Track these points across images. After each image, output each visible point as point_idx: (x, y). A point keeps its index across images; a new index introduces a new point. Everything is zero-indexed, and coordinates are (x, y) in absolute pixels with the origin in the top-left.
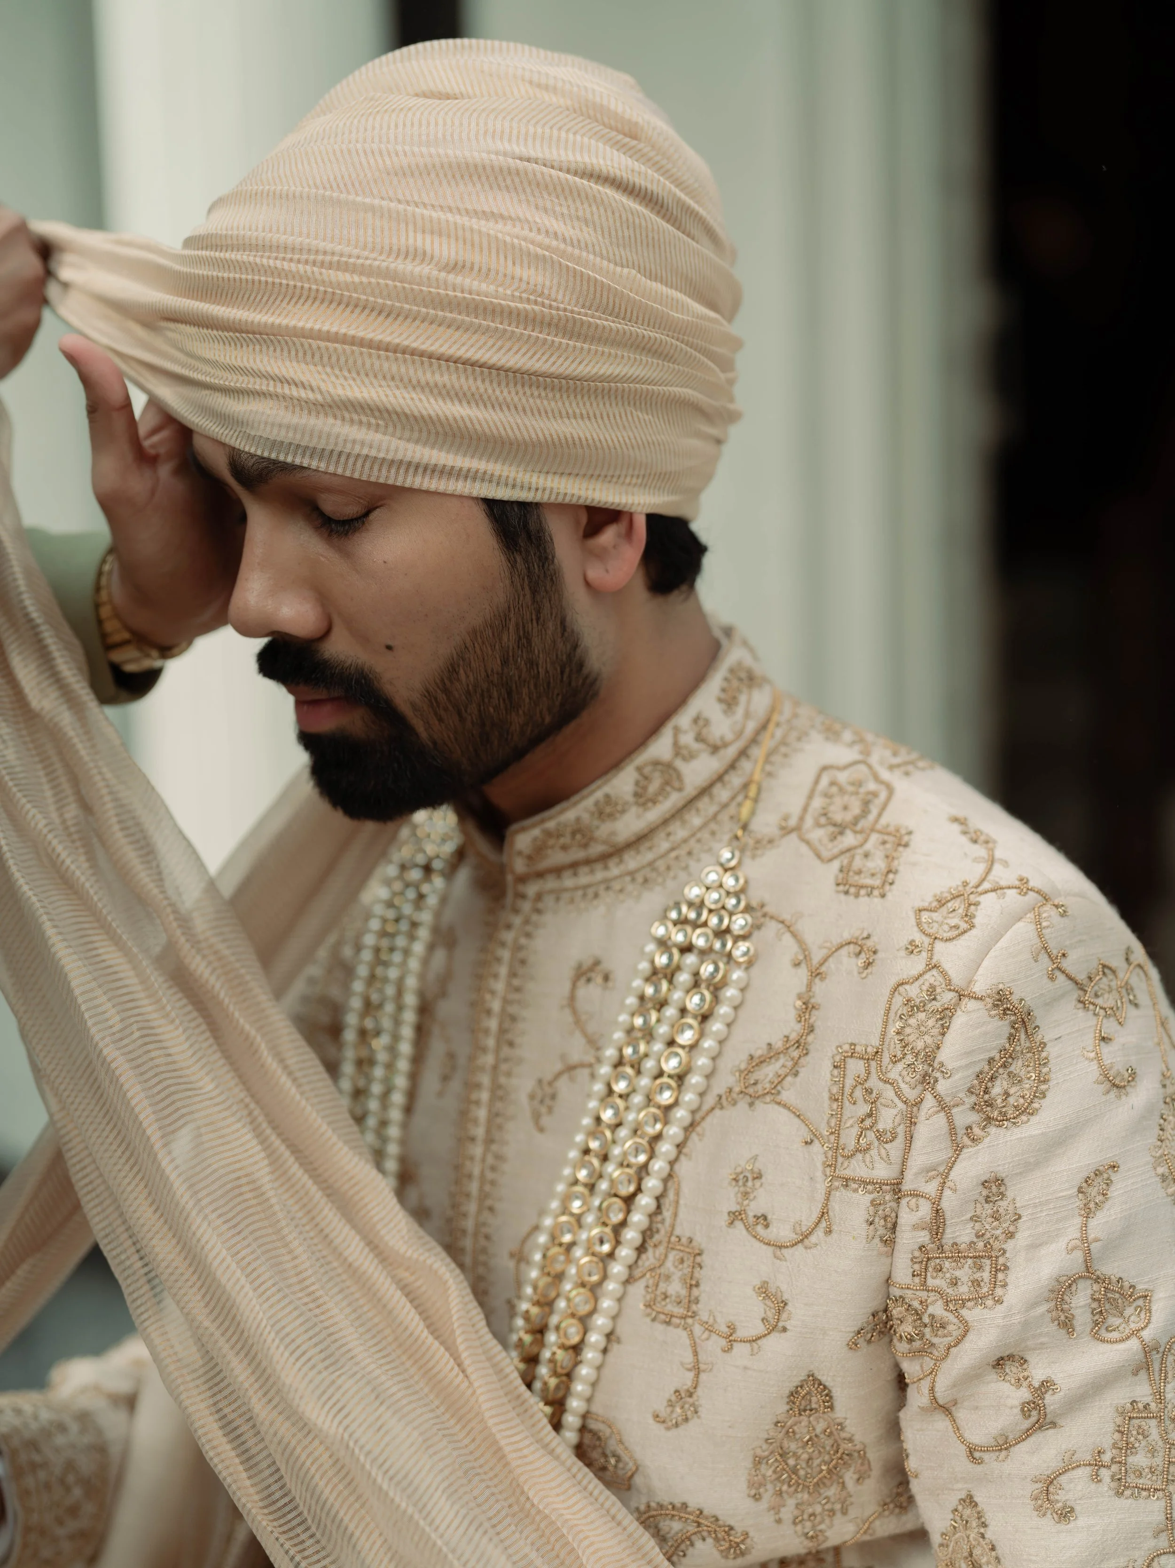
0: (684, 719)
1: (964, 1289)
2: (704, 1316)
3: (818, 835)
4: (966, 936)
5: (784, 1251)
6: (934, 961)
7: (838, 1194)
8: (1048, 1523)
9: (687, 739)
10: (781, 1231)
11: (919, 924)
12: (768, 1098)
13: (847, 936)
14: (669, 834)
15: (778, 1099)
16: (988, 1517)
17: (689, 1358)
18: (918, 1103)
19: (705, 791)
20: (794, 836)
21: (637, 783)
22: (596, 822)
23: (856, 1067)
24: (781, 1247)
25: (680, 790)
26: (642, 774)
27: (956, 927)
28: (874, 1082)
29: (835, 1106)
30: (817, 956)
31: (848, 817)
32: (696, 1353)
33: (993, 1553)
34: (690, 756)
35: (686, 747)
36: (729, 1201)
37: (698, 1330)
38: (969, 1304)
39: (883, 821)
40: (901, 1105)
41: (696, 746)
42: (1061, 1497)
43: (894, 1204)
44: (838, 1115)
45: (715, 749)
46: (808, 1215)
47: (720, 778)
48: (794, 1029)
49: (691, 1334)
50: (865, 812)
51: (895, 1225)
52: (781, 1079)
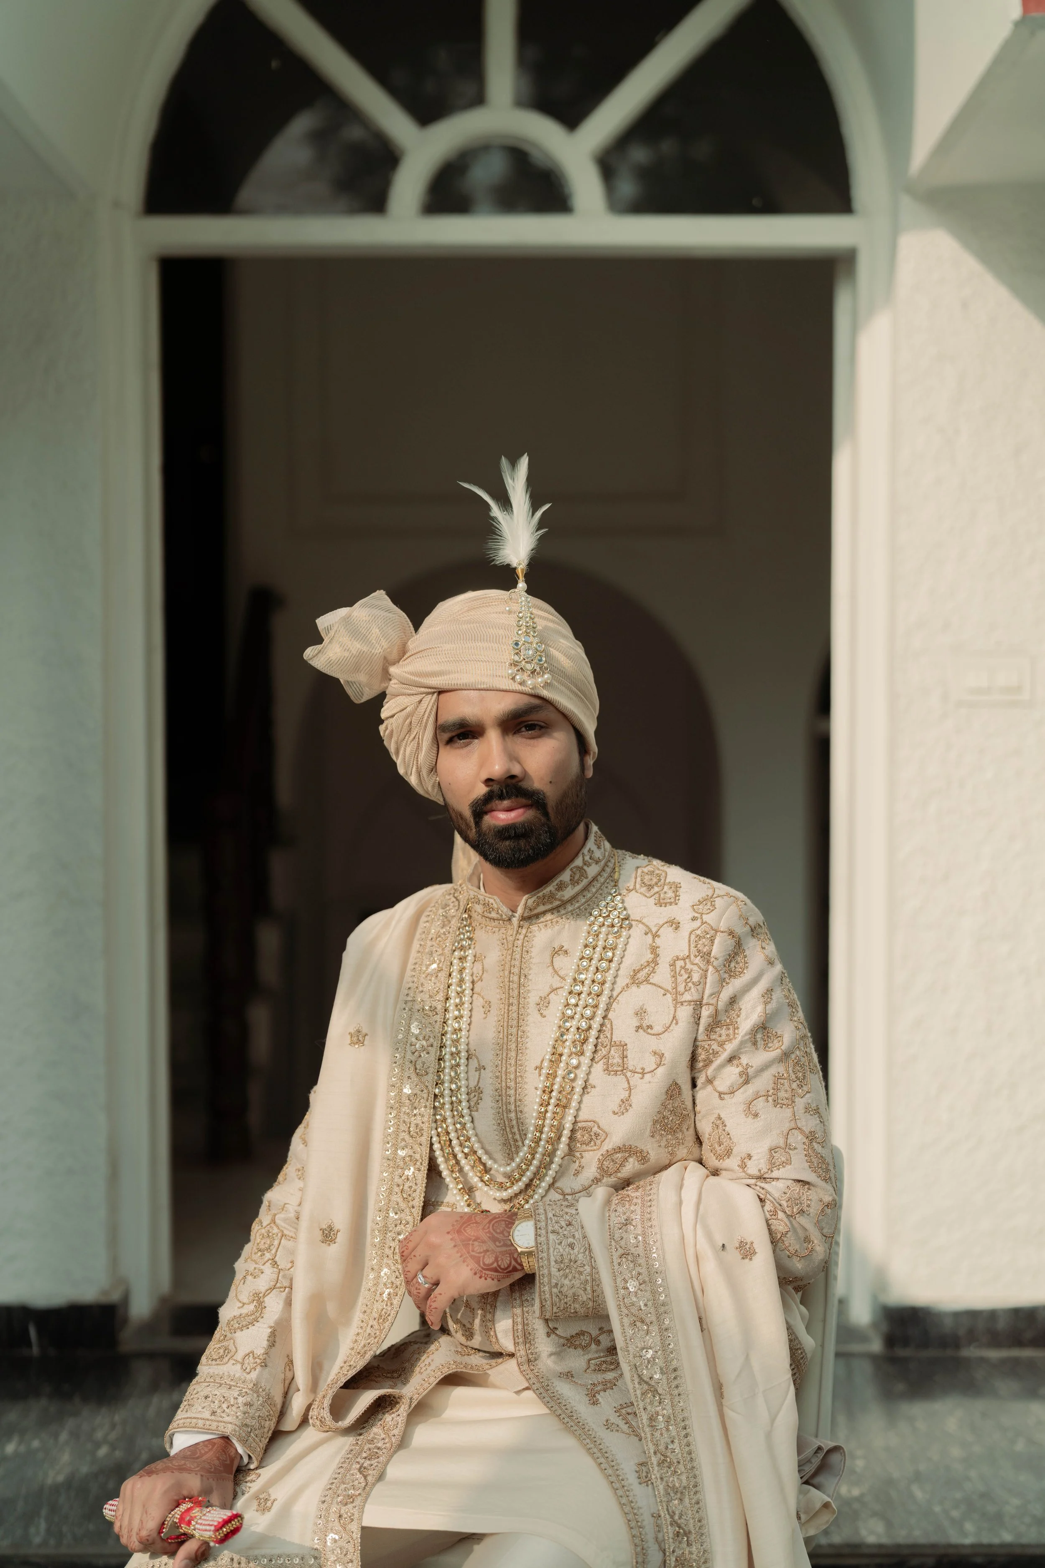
0: (585, 850)
1: (724, 1038)
2: (631, 1068)
3: (644, 890)
4: (713, 912)
5: (660, 1036)
6: (704, 921)
7: (679, 1009)
8: (750, 1119)
9: (587, 858)
10: (657, 1029)
11: (694, 910)
12: (644, 983)
13: (665, 920)
14: (584, 896)
15: (650, 982)
16: (727, 1123)
17: (626, 1085)
18: (707, 971)
19: (595, 879)
20: (634, 891)
21: (571, 876)
22: (557, 892)
23: (680, 963)
24: (659, 1034)
25: (587, 878)
26: (572, 872)
27: (709, 909)
28: (689, 966)
29: (673, 979)
30: (654, 930)
31: (653, 882)
32: (629, 1083)
33: (728, 1136)
34: (589, 865)
35: (587, 861)
36: (635, 1022)
37: (629, 1074)
38: (726, 1043)
39: (667, 881)
40: (701, 971)
41: (590, 861)
42: (753, 1109)
43: (700, 1009)
44: (675, 982)
45: (597, 862)
46: (667, 1020)
47: (599, 874)
48: (650, 957)
49: (626, 1076)
50: (660, 880)
51: (700, 1017)
52: (649, 975)
